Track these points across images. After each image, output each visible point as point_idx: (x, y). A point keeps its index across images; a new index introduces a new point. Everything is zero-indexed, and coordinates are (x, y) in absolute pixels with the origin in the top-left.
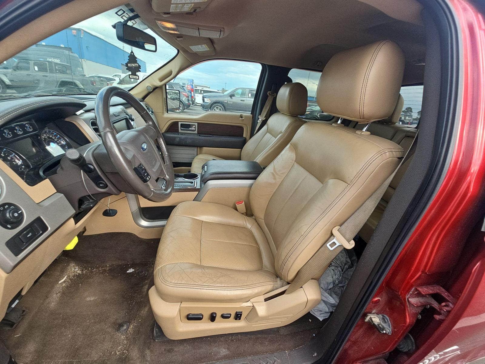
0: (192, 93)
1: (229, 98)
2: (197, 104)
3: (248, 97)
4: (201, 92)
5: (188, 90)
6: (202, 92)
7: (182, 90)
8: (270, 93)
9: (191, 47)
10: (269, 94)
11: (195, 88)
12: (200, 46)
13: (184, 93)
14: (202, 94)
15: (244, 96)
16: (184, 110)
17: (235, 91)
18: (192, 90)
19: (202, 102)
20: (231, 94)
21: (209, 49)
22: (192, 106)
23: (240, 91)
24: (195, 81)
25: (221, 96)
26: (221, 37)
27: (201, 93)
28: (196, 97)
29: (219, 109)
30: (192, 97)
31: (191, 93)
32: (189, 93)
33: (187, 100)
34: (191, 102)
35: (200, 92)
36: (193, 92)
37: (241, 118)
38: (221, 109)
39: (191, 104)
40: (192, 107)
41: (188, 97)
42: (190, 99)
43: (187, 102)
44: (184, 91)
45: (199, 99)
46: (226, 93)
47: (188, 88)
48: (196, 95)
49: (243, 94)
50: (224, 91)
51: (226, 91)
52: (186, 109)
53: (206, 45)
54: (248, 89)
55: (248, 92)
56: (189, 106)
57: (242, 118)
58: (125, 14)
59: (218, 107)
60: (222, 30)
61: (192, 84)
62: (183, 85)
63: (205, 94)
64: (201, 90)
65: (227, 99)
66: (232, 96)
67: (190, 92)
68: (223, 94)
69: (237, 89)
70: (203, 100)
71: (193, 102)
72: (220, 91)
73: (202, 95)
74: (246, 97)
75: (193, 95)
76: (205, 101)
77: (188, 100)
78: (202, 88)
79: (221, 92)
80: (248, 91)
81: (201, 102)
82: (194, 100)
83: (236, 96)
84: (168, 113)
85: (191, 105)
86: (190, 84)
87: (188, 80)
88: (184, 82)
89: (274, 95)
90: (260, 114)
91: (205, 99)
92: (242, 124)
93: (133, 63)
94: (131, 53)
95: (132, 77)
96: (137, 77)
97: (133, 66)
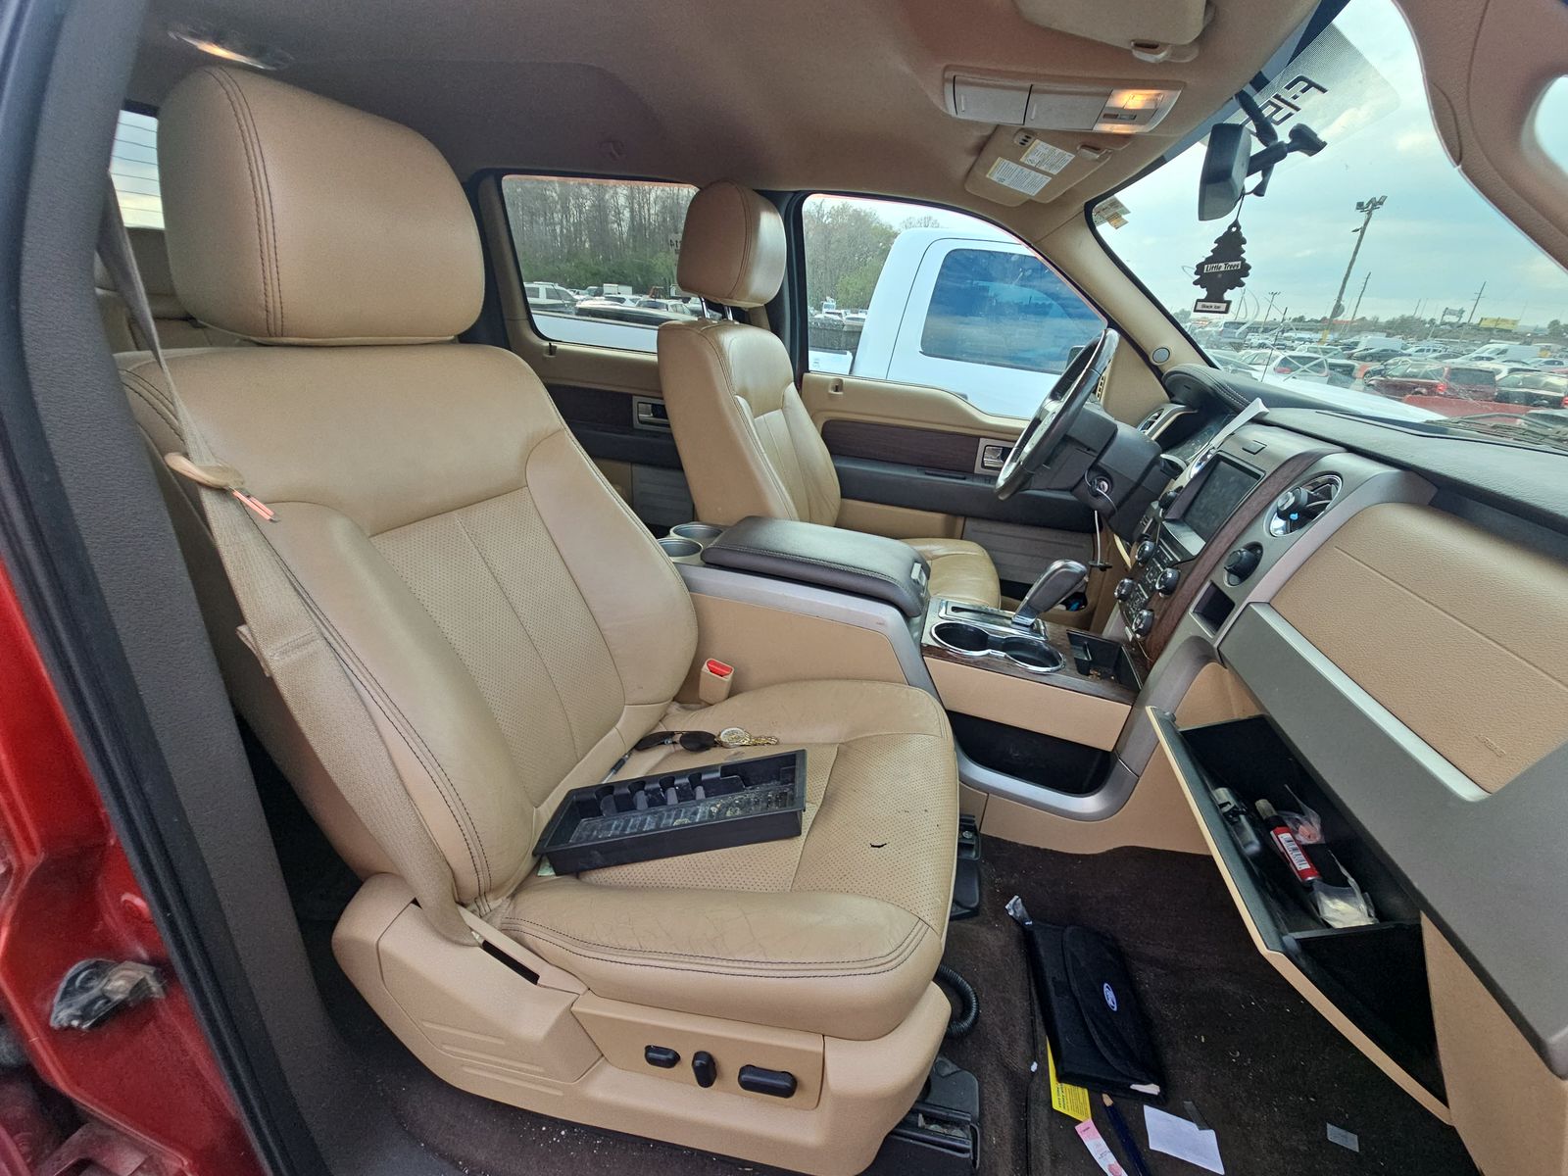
93: (1225, 260)
94: (1230, 227)
95: (1204, 306)
96: (1223, 306)
97: (1222, 269)
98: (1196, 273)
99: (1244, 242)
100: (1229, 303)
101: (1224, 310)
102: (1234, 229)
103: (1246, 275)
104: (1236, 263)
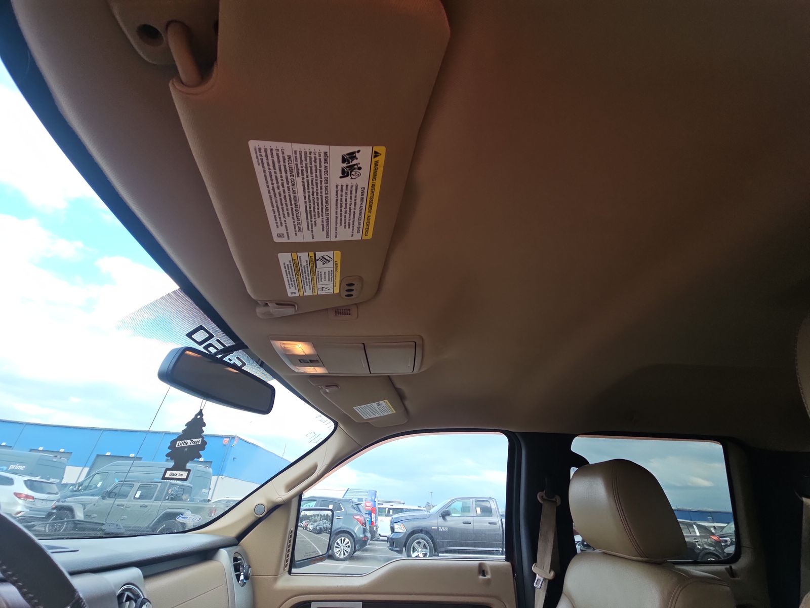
0: (373, 515)
1: (441, 519)
2: (381, 538)
3: (475, 514)
4: (389, 512)
5: (366, 510)
6: (391, 511)
7: (356, 512)
8: (544, 497)
9: (357, 409)
10: (542, 497)
11: (378, 506)
12: (375, 404)
13: (358, 517)
14: (391, 516)
15: (467, 514)
16: (354, 552)
17: (449, 504)
18: (373, 510)
19: (390, 533)
20: (443, 512)
21: (395, 412)
22: (371, 542)
23: (458, 505)
24: (378, 494)
25: (425, 518)
26: (416, 370)
27: (388, 515)
28: (380, 524)
29: (422, 545)
30: (372, 523)
31: (371, 517)
32: (368, 516)
33: (362, 530)
34: (369, 535)
35: (386, 513)
36: (375, 514)
37: (481, 577)
38: (427, 545)
39: (368, 539)
40: (370, 544)
41: (365, 524)
42: (368, 528)
43: (362, 536)
44: (359, 513)
45: (384, 526)
46: (433, 511)
47: (366, 508)
48: (380, 518)
49: (466, 509)
50: (429, 506)
51: (433, 507)
52: (358, 550)
53: (387, 401)
54: (474, 499)
55: (474, 506)
56: (364, 543)
57: (484, 575)
58: (213, 341)
59: (421, 540)
60: (419, 342)
61: (373, 498)
62: (359, 503)
63: (395, 516)
64: (389, 509)
65: (436, 523)
66: (445, 515)
67: (369, 514)
68: (428, 513)
69: (453, 501)
70: (392, 529)
71: (373, 533)
72: (422, 508)
73: (390, 518)
74: (472, 515)
75: (373, 520)
76: (396, 530)
77: (365, 531)
78: (392, 504)
79: (425, 509)
80: (474, 502)
81: (388, 533)
82: (375, 529)
83: (453, 515)
84: (290, 572)
85: (369, 542)
86: (371, 499)
87: (368, 492)
88: (360, 497)
89: (554, 500)
90: (533, 559)
91: (396, 526)
92: (488, 596)
93: (191, 438)
94: (196, 416)
95: (171, 474)
96: (185, 474)
97: (189, 444)
98: (169, 448)
99: (204, 425)
100: (189, 471)
101: (185, 477)
102: (199, 417)
103: (203, 449)
104: (198, 440)
